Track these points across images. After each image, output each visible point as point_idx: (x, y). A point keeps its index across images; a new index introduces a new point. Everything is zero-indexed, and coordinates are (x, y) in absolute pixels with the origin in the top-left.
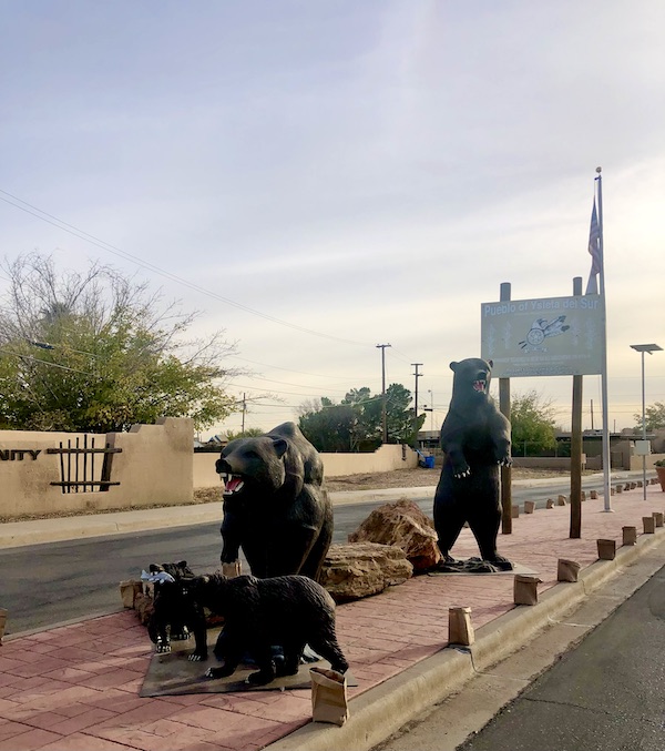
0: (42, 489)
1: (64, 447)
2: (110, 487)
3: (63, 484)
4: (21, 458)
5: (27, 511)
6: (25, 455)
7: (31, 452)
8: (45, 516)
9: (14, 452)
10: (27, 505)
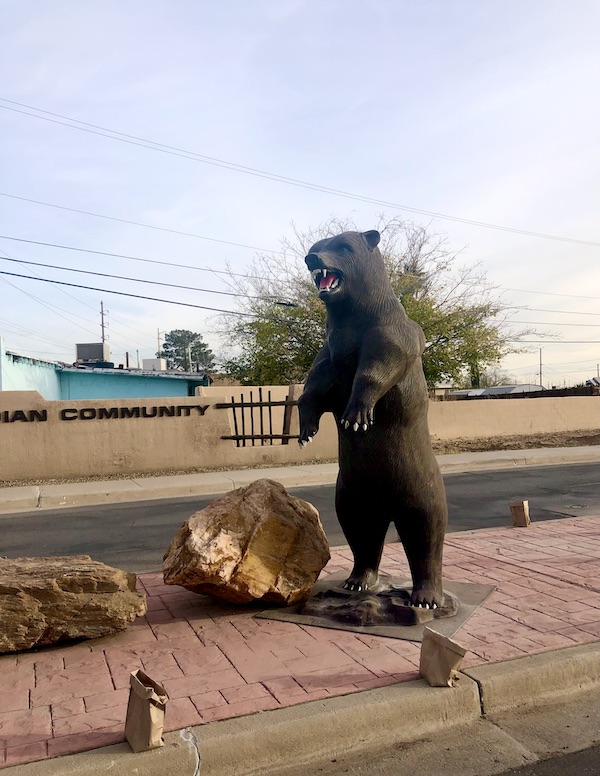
0: (212, 443)
1: (236, 402)
2: (290, 441)
3: (237, 438)
4: (188, 414)
5: (196, 465)
6: (192, 411)
7: (198, 407)
8: (215, 469)
9: (180, 408)
10: (196, 459)
